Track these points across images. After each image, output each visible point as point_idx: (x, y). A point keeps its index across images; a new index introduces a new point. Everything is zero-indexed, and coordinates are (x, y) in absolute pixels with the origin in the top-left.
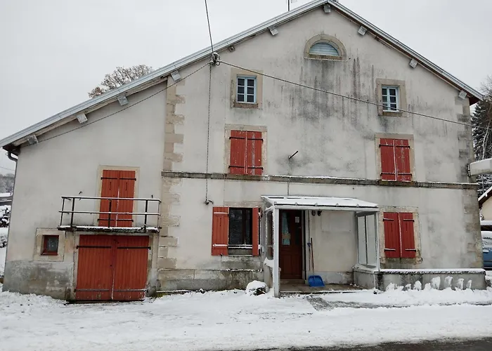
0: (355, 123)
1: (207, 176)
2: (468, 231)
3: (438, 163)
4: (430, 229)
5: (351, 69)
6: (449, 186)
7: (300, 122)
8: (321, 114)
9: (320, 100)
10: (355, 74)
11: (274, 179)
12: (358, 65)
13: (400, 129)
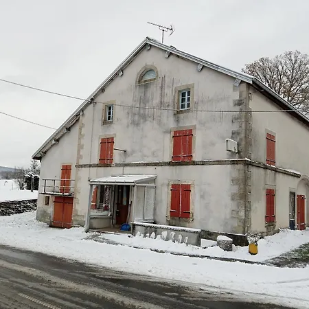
0: (160, 123)
1: (90, 166)
2: (233, 199)
3: (213, 144)
4: (202, 197)
5: (160, 85)
6: (219, 162)
7: (131, 128)
8: (142, 121)
9: (142, 111)
10: (162, 88)
11: (117, 165)
12: (165, 81)
13: (187, 122)
